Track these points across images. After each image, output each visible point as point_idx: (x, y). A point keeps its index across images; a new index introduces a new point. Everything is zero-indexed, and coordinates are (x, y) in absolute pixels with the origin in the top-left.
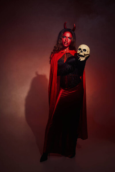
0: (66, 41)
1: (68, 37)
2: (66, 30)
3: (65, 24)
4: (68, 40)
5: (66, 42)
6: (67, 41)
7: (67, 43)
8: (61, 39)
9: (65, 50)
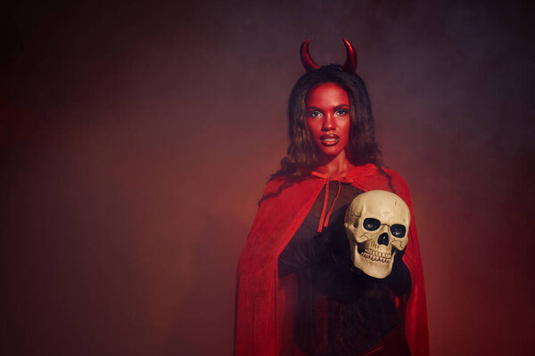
0: (325, 129)
1: (335, 109)
2: (316, 77)
3: (305, 49)
4: (333, 121)
5: (330, 133)
6: (333, 129)
7: (336, 137)
8: (301, 125)
9: (331, 167)
